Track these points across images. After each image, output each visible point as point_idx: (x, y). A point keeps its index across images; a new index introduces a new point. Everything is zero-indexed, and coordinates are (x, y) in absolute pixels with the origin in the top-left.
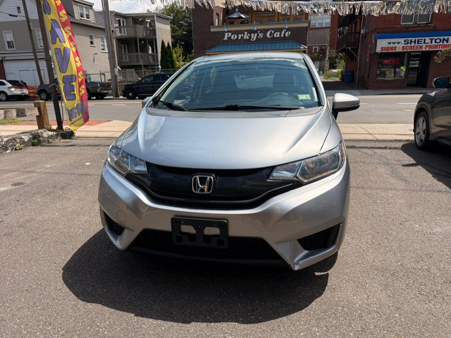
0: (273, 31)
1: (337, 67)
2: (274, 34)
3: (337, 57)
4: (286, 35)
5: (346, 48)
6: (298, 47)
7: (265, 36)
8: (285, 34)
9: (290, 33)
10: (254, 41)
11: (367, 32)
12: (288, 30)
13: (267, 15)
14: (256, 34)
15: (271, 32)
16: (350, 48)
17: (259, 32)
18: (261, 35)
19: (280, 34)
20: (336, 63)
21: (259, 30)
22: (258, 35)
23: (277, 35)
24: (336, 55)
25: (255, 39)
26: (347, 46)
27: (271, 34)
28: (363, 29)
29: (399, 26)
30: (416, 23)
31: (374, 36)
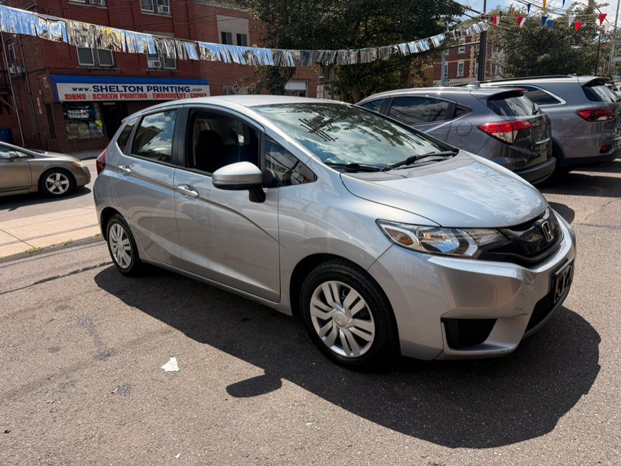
11: (24, 71)
28: (10, 66)
29: (78, 67)
30: (98, 65)
31: (45, 78)
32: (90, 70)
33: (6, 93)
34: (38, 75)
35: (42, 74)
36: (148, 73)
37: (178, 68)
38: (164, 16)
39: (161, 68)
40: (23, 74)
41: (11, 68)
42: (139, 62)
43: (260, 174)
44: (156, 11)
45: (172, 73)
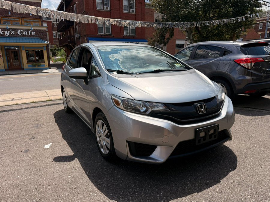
0: (22, 31)
1: (57, 55)
2: (23, 33)
3: (55, 49)
4: (33, 33)
5: (68, 44)
6: (43, 42)
7: (16, 33)
8: (31, 33)
9: (35, 33)
10: (8, 36)
11: (80, 36)
12: (33, 31)
13: (13, 19)
14: (9, 32)
15: (20, 31)
16: (70, 44)
17: (11, 30)
18: (13, 33)
19: (28, 33)
20: (55, 53)
21: (11, 29)
22: (10, 32)
23: (25, 33)
24: (54, 48)
25: (8, 35)
26: (69, 43)
27: (21, 32)
28: (76, 34)
29: (98, 34)
30: (105, 34)
31: (86, 39)
32: (102, 36)
33: (74, 44)
34: (84, 37)
35: (85, 37)
36: (123, 37)
37: (136, 35)
38: (132, 13)
39: (129, 35)
40: (79, 37)
41: (76, 35)
42: (121, 32)
43: (86, 73)
44: (129, 12)
45: (133, 37)
